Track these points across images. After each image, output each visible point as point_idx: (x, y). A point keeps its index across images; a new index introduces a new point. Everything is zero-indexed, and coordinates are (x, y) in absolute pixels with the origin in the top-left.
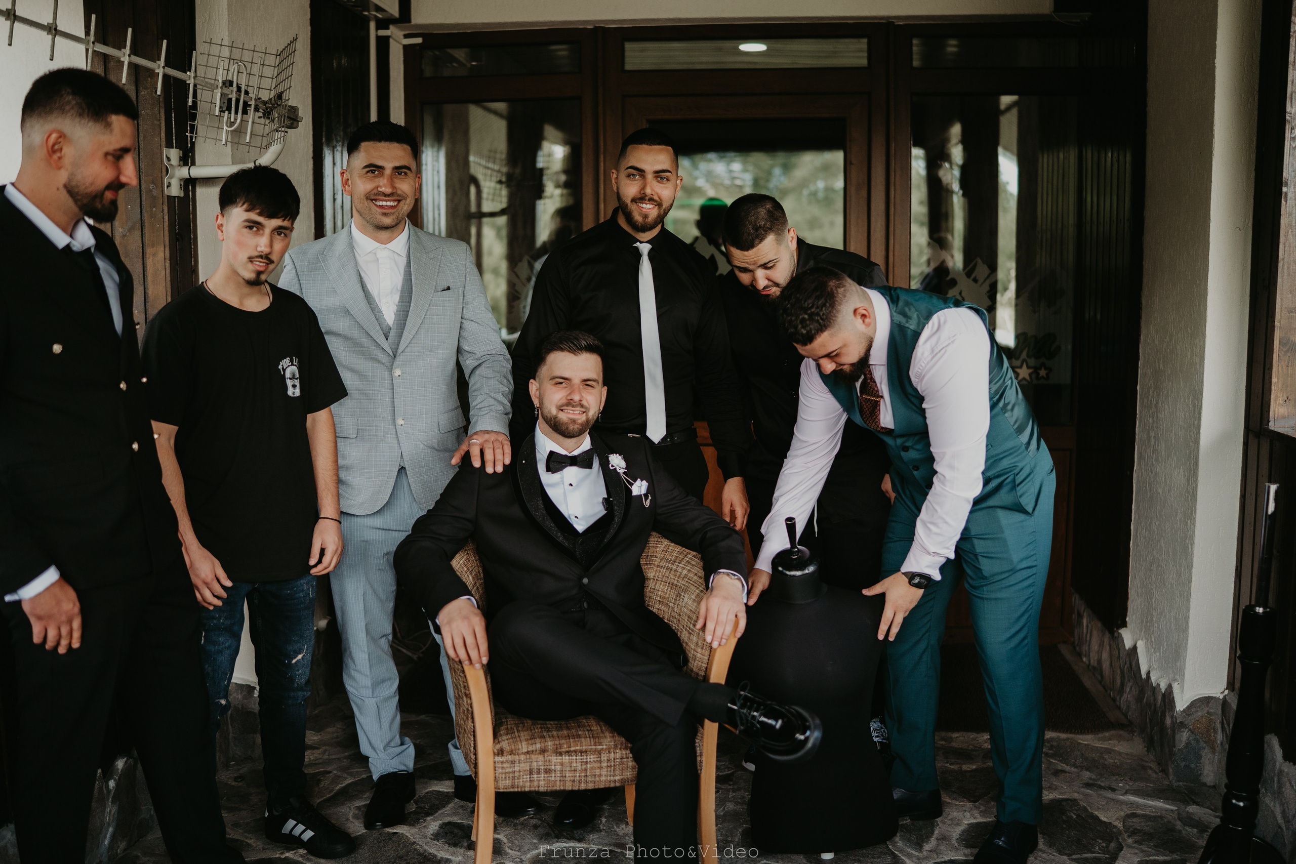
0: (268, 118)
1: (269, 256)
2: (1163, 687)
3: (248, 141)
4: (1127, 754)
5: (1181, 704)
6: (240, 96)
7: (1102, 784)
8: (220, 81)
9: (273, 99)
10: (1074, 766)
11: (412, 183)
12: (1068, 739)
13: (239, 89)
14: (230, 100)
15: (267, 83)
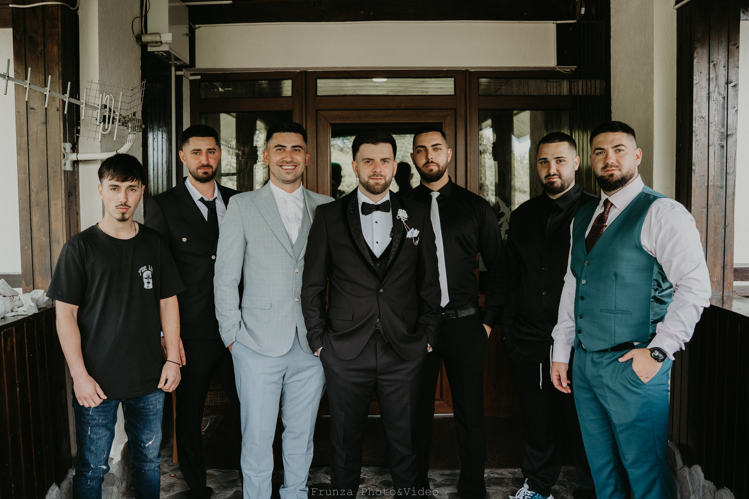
0: (126, 126)
1: (127, 204)
3: (115, 140)
6: (110, 114)
8: (100, 105)
9: (130, 116)
11: (303, 155)
13: (110, 110)
14: (105, 117)
15: (125, 106)
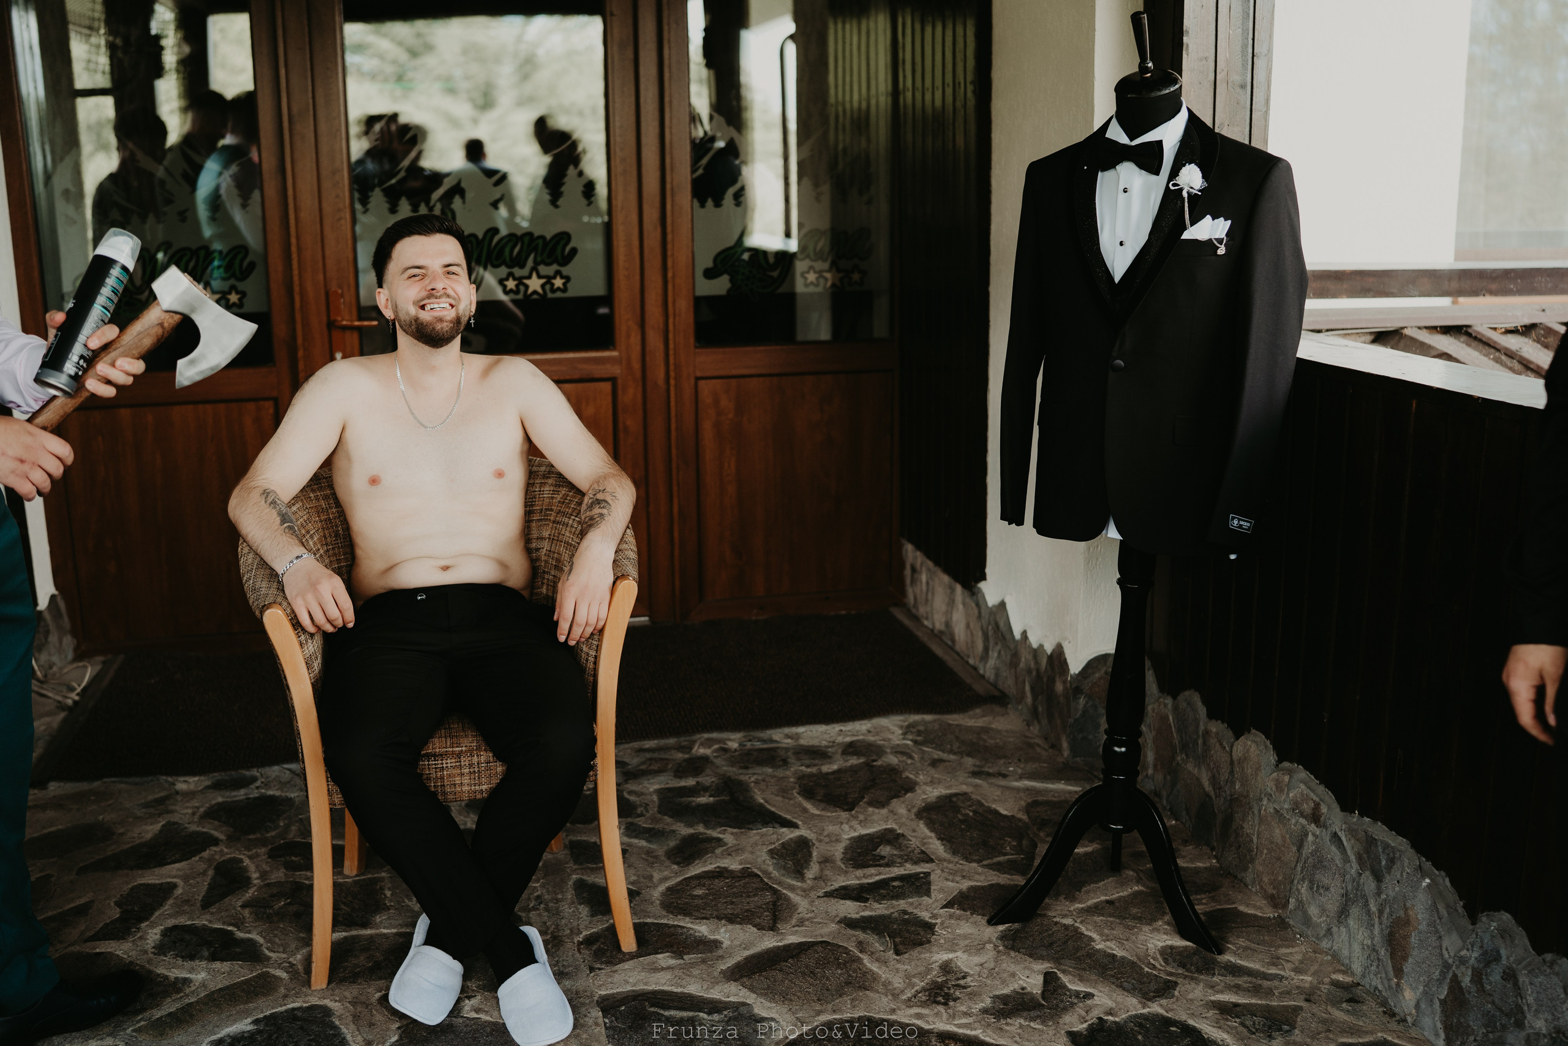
2: (1049, 648)
4: (1007, 731)
5: (1075, 666)
7: (991, 771)
10: (951, 752)
12: (935, 721)
